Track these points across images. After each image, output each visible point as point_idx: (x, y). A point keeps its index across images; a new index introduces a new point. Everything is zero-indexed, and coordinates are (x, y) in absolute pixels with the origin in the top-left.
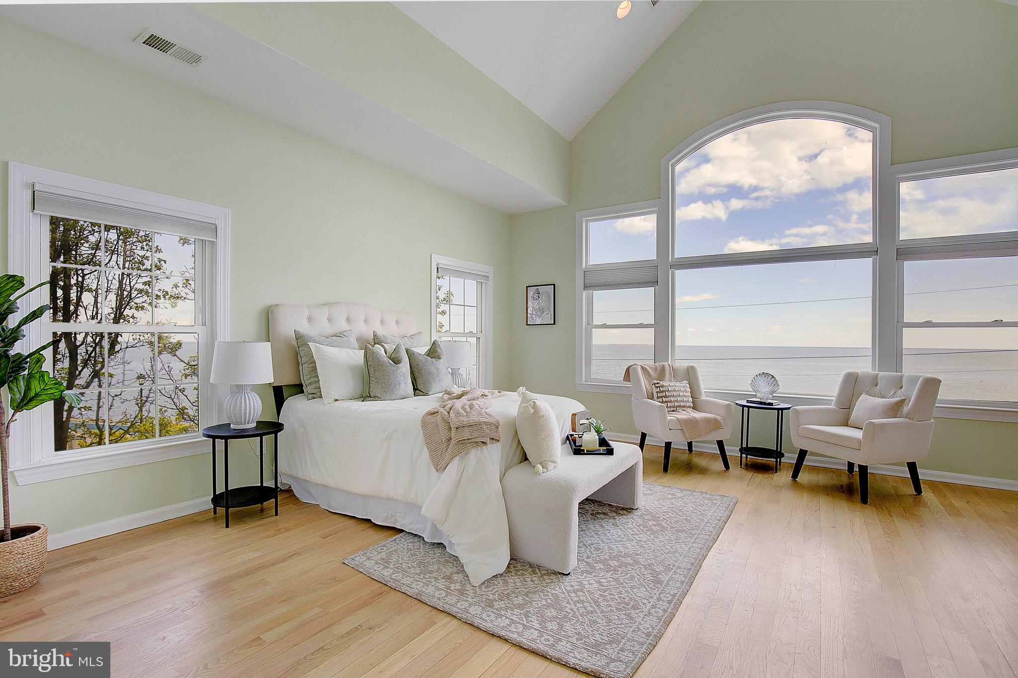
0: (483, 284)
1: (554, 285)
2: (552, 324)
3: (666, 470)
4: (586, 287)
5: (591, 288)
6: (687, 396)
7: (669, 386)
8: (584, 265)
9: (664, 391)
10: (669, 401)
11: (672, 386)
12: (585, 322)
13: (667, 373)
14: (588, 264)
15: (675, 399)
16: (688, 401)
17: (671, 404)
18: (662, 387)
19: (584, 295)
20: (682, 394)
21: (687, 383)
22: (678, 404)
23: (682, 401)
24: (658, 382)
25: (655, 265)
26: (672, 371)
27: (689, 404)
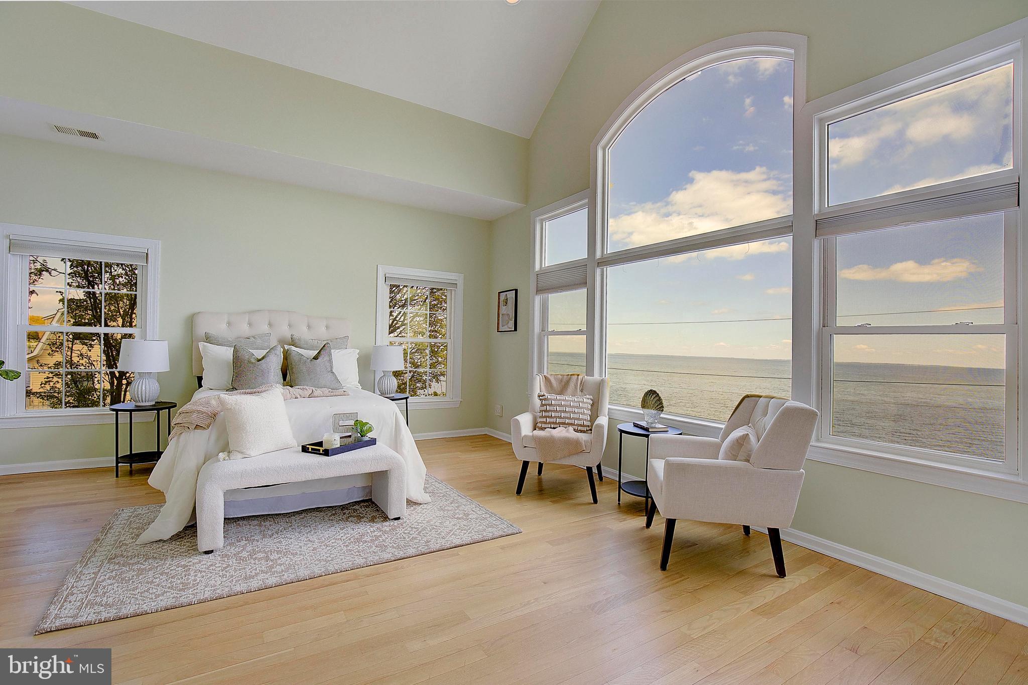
0: (453, 293)
1: (516, 291)
2: (512, 331)
3: (519, 491)
4: (539, 291)
5: (545, 291)
6: (578, 413)
7: (554, 400)
8: (537, 267)
9: (546, 405)
10: (548, 417)
11: (559, 400)
12: (537, 328)
13: (572, 385)
14: (543, 266)
15: (557, 414)
16: (579, 419)
17: (552, 420)
18: (545, 399)
19: (538, 299)
20: (570, 409)
21: (588, 399)
22: (561, 421)
23: (568, 418)
24: (545, 394)
25: (585, 264)
26: (581, 384)
27: (581, 422)
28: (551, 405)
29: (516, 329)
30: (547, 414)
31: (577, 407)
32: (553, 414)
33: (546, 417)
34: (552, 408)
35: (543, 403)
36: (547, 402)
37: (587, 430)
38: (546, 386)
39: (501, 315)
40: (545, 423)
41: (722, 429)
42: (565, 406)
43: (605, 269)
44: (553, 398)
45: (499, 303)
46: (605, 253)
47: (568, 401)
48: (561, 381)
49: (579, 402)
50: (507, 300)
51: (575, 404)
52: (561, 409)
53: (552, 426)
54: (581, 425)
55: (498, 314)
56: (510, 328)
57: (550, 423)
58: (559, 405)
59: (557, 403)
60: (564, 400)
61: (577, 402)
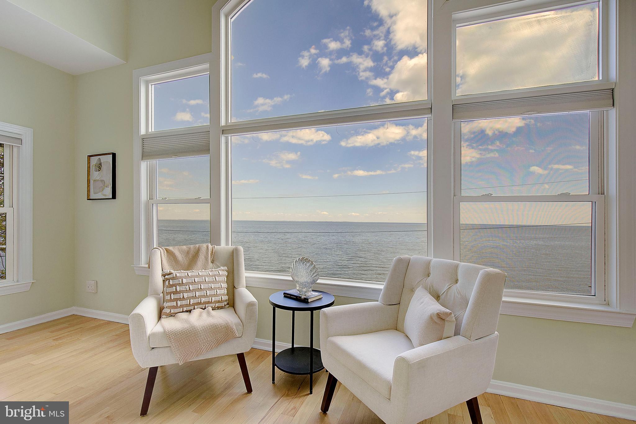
1: (114, 155)
2: (110, 199)
4: (145, 156)
5: (154, 157)
6: (215, 288)
7: (185, 277)
8: (143, 131)
9: (175, 285)
10: (180, 299)
11: (192, 276)
12: (144, 196)
13: (202, 257)
14: (150, 131)
15: (190, 294)
16: (216, 295)
17: (184, 302)
18: (173, 278)
19: (144, 166)
20: (206, 286)
21: (223, 270)
22: (196, 301)
23: (204, 296)
24: (172, 271)
25: (207, 130)
26: (212, 254)
27: (218, 298)
28: (182, 284)
29: (114, 197)
30: (177, 296)
31: (213, 282)
32: (186, 295)
33: (176, 300)
34: (183, 288)
35: (171, 283)
36: (176, 282)
37: (225, 305)
38: (169, 261)
39: (92, 182)
40: (176, 307)
41: (381, 290)
42: (200, 283)
43: (230, 137)
44: (183, 275)
45: (89, 167)
46: (230, 122)
47: (202, 276)
48: (188, 253)
49: (215, 276)
50: (101, 164)
51: (211, 279)
52: (195, 287)
53: (185, 309)
54: (219, 302)
55: (89, 181)
56: (105, 195)
57: (182, 306)
58: (192, 283)
59: (190, 280)
60: (197, 276)
61: (212, 276)
